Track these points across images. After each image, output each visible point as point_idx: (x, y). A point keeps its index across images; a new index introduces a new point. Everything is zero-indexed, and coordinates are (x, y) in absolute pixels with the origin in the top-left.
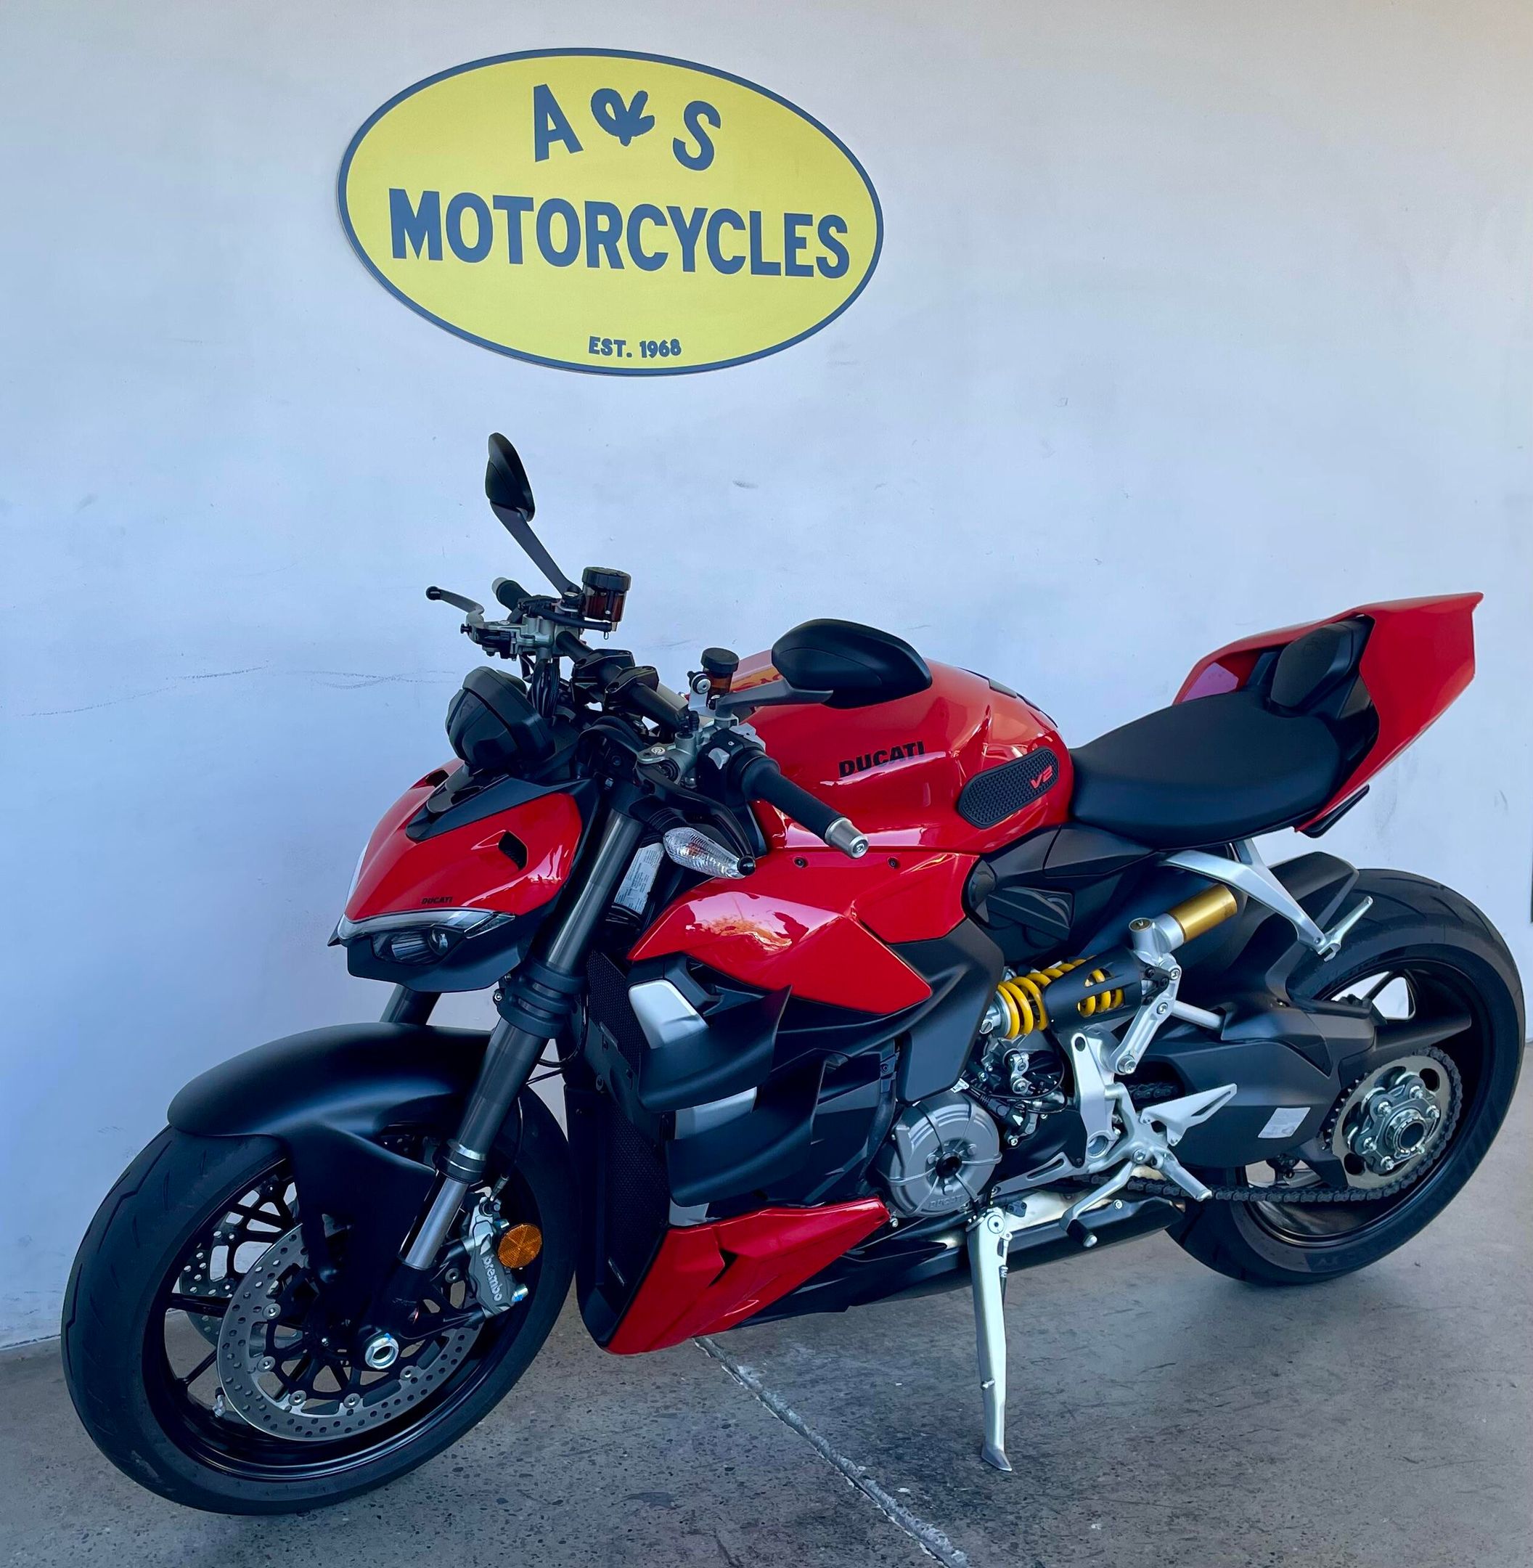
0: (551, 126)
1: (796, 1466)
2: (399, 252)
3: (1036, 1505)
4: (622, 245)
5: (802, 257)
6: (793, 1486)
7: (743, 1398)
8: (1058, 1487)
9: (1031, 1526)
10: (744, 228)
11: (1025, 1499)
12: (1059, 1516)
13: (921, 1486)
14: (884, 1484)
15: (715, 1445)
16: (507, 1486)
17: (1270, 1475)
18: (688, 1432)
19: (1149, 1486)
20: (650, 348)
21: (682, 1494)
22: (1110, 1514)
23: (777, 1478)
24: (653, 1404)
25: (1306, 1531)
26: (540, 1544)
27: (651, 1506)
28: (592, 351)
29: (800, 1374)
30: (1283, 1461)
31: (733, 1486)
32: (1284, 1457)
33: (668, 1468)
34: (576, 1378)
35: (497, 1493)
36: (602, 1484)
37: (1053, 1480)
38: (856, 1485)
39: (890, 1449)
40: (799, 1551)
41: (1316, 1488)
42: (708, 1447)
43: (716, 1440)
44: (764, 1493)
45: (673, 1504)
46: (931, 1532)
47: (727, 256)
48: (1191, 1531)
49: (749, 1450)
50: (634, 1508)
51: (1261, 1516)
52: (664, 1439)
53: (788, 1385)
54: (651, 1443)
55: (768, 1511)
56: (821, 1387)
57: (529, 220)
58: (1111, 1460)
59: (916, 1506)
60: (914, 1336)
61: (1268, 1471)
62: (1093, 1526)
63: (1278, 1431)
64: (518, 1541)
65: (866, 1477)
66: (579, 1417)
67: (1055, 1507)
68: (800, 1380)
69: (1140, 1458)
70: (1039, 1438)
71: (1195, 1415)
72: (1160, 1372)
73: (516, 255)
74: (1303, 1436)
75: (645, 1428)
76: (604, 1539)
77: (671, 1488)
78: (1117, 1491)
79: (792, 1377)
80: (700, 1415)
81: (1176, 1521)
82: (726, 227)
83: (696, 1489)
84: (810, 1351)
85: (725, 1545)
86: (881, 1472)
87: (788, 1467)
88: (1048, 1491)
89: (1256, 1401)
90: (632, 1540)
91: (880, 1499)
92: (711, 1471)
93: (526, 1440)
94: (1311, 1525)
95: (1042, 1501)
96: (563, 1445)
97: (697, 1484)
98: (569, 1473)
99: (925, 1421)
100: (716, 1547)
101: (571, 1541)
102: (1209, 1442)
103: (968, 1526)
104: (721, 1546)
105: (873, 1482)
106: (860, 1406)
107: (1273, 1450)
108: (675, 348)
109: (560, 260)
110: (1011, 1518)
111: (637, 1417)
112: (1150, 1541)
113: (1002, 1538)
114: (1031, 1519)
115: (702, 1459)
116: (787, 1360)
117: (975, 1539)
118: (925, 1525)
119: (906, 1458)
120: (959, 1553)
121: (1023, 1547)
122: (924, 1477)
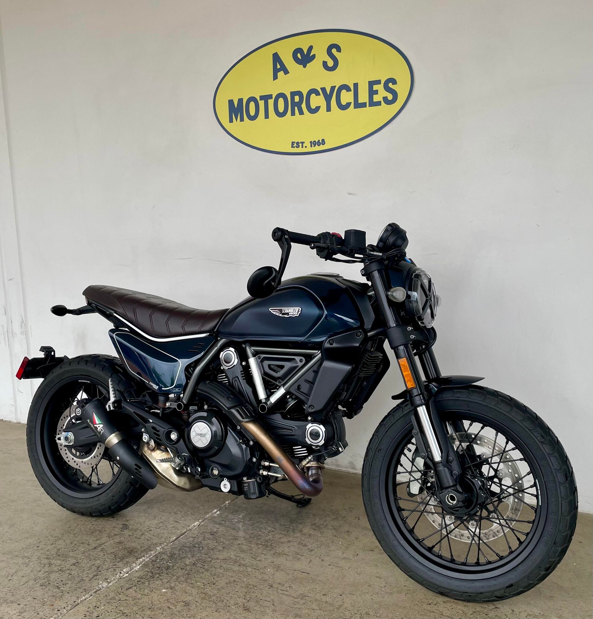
0: (279, 67)
2: (231, 121)
4: (304, 106)
5: (376, 98)
6: (148, 541)
7: (198, 518)
8: (185, 578)
10: (351, 91)
11: (172, 575)
14: (161, 552)
18: (168, 519)
19: (202, 592)
20: (313, 143)
22: (174, 591)
27: (120, 528)
28: (292, 147)
29: (222, 521)
31: (140, 534)
33: (144, 523)
37: (190, 576)
38: (158, 549)
43: (167, 523)
44: (139, 539)
45: (124, 530)
46: (137, 567)
47: (344, 103)
49: (165, 529)
50: (118, 526)
53: (213, 521)
55: (129, 542)
56: (217, 526)
57: (271, 102)
58: (215, 581)
62: (164, 590)
68: (218, 522)
73: (267, 116)
78: (193, 588)
80: (180, 517)
82: (344, 92)
84: (241, 517)
88: (181, 577)
91: (152, 554)
92: (147, 528)
95: (173, 578)
96: (152, 508)
97: (137, 529)
98: (136, 514)
103: (145, 571)
106: (211, 534)
108: (323, 142)
109: (282, 115)
110: (157, 576)
112: (162, 601)
114: (159, 579)
115: (153, 525)
116: (231, 516)
117: (137, 575)
118: (141, 565)
119: (182, 551)
120: (128, 575)
121: (139, 583)
122: (172, 556)
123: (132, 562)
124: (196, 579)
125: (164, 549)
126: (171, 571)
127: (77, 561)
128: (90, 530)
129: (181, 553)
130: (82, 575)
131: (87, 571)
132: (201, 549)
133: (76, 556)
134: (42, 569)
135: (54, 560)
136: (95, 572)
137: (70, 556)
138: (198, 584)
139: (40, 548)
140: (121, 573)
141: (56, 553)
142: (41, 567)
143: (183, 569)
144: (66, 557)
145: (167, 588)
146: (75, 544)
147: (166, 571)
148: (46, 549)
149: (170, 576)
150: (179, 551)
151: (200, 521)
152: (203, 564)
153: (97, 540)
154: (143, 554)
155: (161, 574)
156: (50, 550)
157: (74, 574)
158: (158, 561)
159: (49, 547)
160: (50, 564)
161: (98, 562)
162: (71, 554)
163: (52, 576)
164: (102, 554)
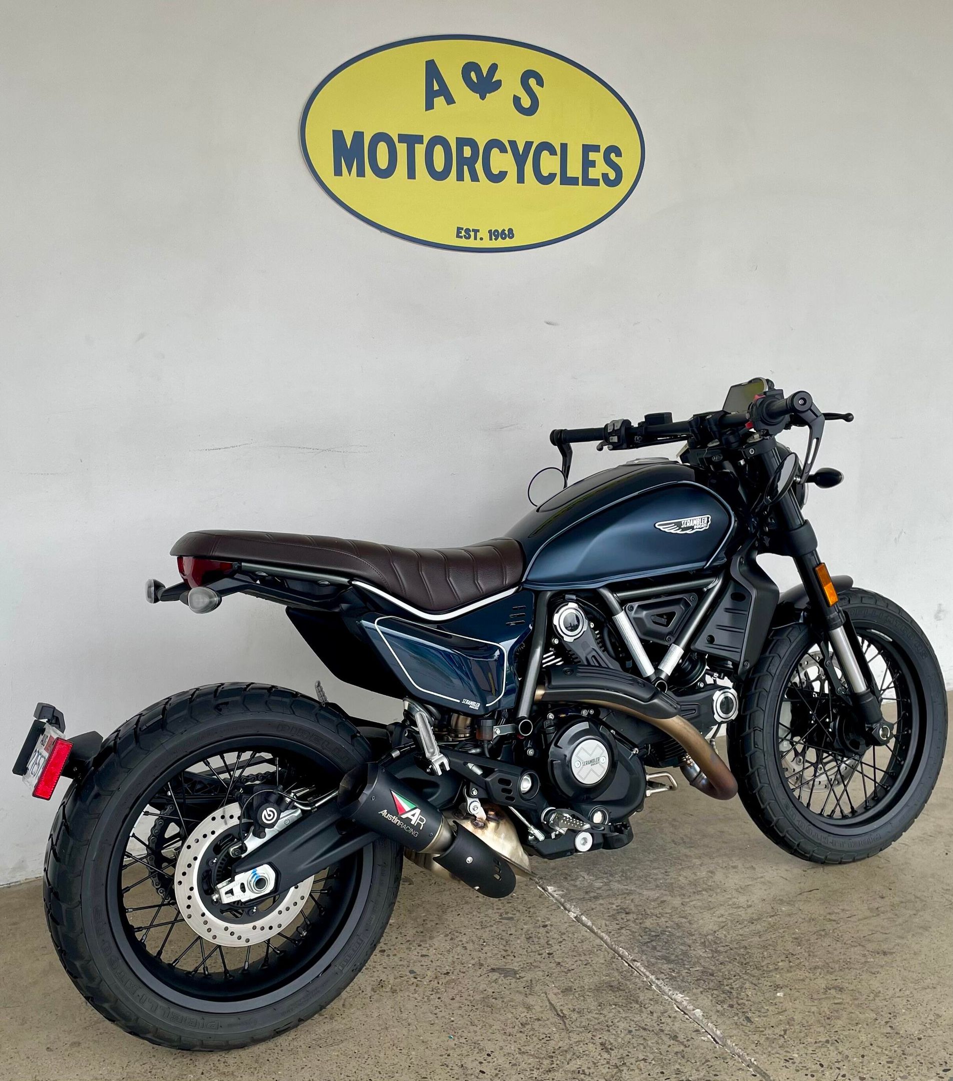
0: (436, 87)
1: (591, 952)
2: (338, 172)
3: (742, 980)
4: (479, 166)
5: (594, 173)
6: (591, 966)
7: (553, 907)
8: (754, 969)
9: (740, 994)
10: (556, 154)
11: (734, 976)
12: (756, 988)
13: (669, 967)
14: (647, 965)
15: (539, 938)
16: (415, 962)
17: (884, 963)
18: (522, 929)
19: (810, 969)
20: (494, 234)
21: (523, 969)
22: (788, 987)
23: (580, 960)
24: (498, 911)
25: (909, 999)
26: (439, 1000)
27: (505, 977)
28: (458, 236)
29: (587, 893)
30: (891, 953)
31: (553, 965)
32: (892, 951)
33: (512, 952)
34: (448, 893)
35: (408, 966)
36: (473, 962)
37: (751, 964)
38: (629, 965)
39: (648, 942)
40: (599, 1008)
41: (913, 972)
42: (536, 940)
43: (540, 935)
44: (573, 970)
45: (518, 976)
46: (679, 997)
47: (545, 173)
48: (839, 998)
49: (561, 942)
50: (494, 978)
51: (880, 989)
52: (507, 933)
53: (580, 899)
54: (500, 936)
55: (577, 981)
56: (601, 901)
57: (420, 150)
58: (785, 952)
59: (668, 980)
60: (655, 868)
61: (883, 960)
62: (778, 994)
63: (886, 934)
64: (426, 998)
65: (635, 961)
66: (452, 919)
67: (754, 982)
68: (587, 897)
69: (803, 950)
70: (739, 936)
71: (834, 923)
72: (810, 894)
73: (411, 174)
74: (902, 938)
75: (495, 926)
76: (478, 997)
77: (515, 966)
78: (791, 972)
79: (581, 894)
80: (528, 918)
81: (829, 991)
82: (545, 154)
83: (531, 966)
84: (591, 877)
85: (552, 1002)
86: (644, 957)
87: (587, 953)
88: (748, 971)
89: (871, 914)
90: (496, 999)
91: (645, 975)
92: (539, 954)
93: (422, 932)
94: (911, 995)
95: (745, 978)
96: (445, 936)
97: (531, 963)
98: (451, 955)
99: (667, 925)
100: (548, 1004)
101: (458, 998)
102: (845, 941)
103: (702, 993)
104: (550, 1003)
105: (639, 964)
106: (626, 914)
107: (885, 947)
108: (511, 234)
109: (440, 176)
110: (727, 988)
111: (488, 919)
112: (814, 1004)
113: (723, 1002)
114: (739, 989)
115: (532, 947)
116: (578, 883)
117: (707, 1002)
121: (737, 1007)
124: (766, 962)
145: (776, 990)
147: (718, 978)
149: (736, 979)
155: (726, 984)
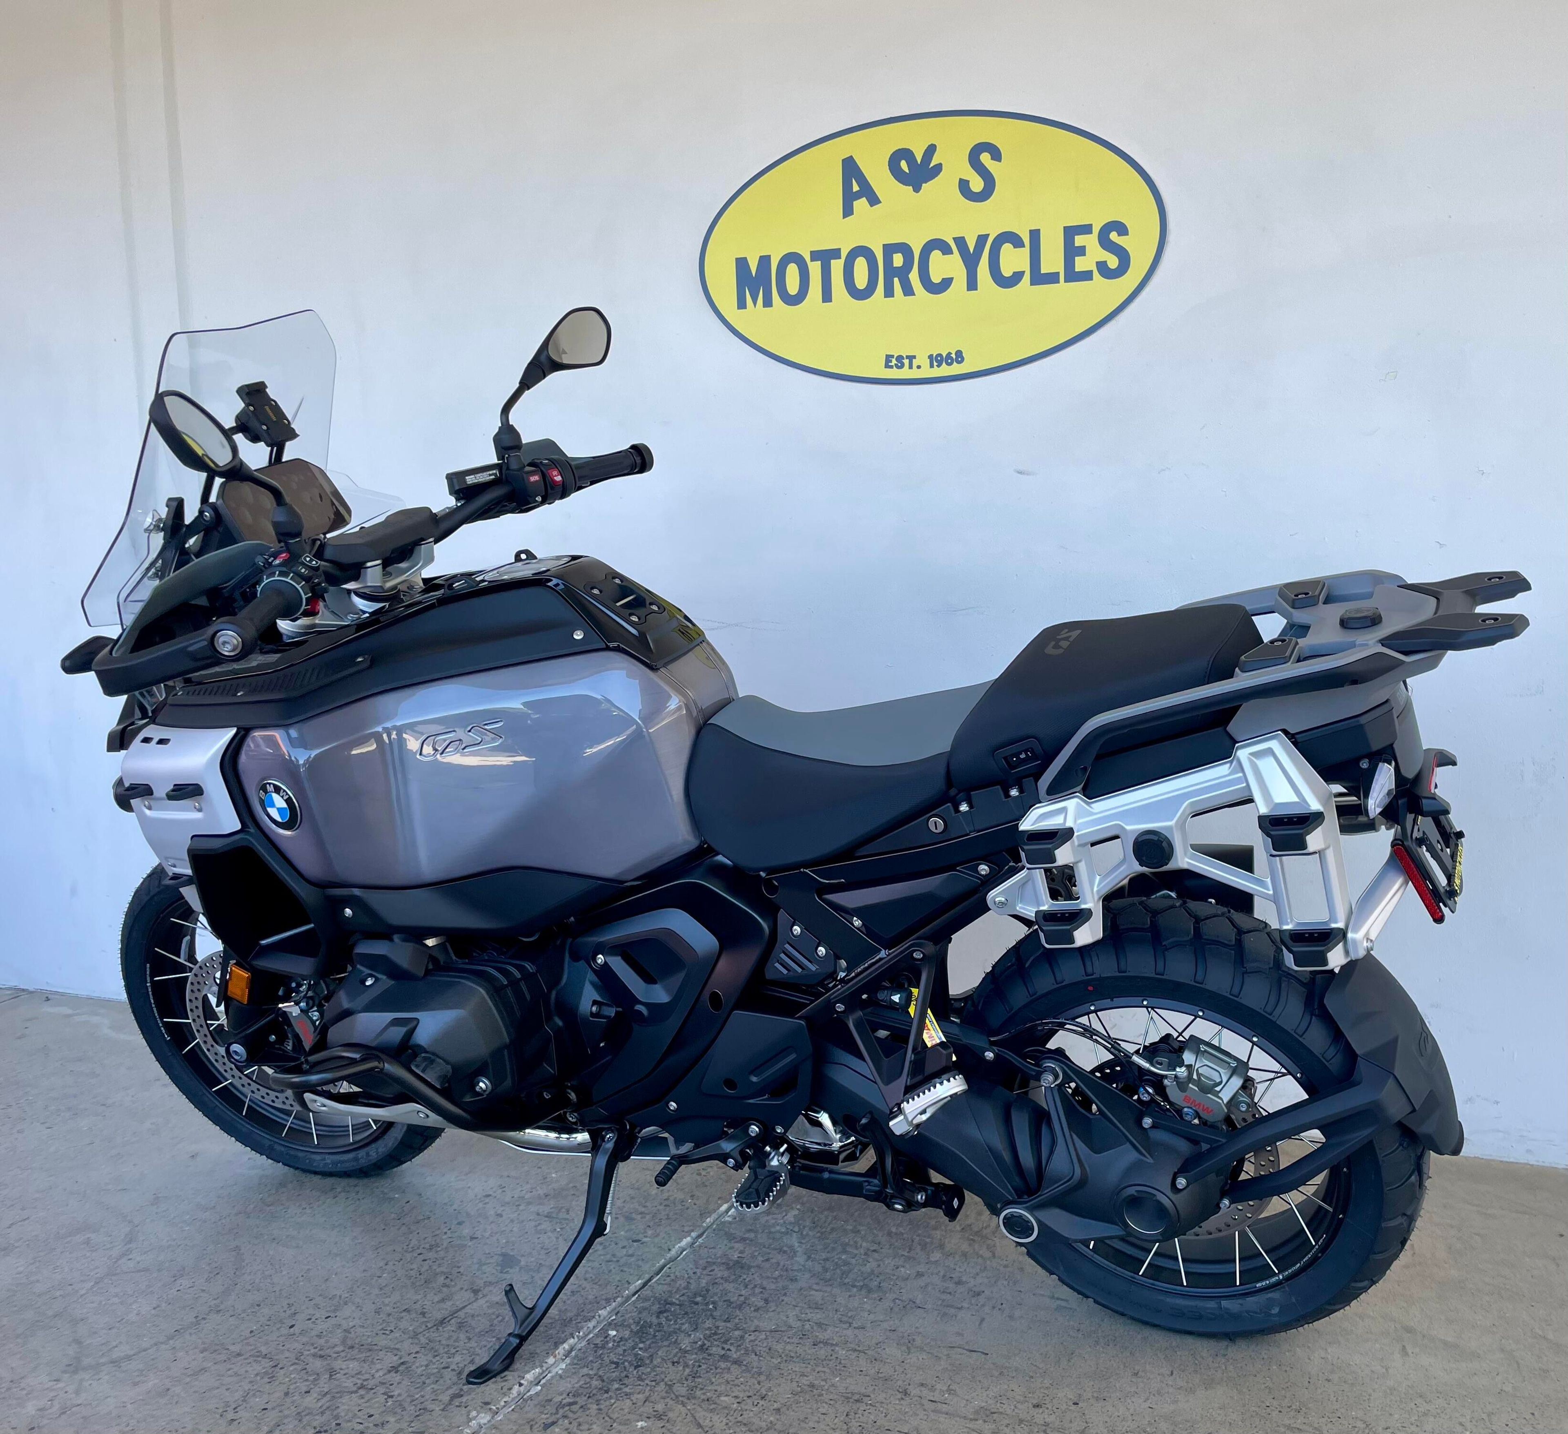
0: (856, 188)
1: (605, 1284)
7: (688, 1229)
10: (1022, 246)
14: (614, 1323)
20: (937, 359)
28: (886, 366)
45: (507, 1269)
47: (1007, 271)
56: (738, 1245)
57: (837, 267)
77: (528, 1260)
78: (712, 1412)
88: (677, 1385)
99: (735, 1298)
105: (612, 1318)
108: (959, 357)
109: (862, 295)
116: (767, 1218)
117: (566, 1386)
118: (568, 1360)
119: (665, 1315)
120: (539, 1388)
121: (575, 1408)
122: (641, 1332)
123: (544, 1353)
124: (716, 1388)
125: (618, 1312)
126: (649, 1370)
127: (400, 1358)
128: (420, 1274)
129: (663, 1320)
130: (423, 1396)
131: (433, 1386)
132: (711, 1307)
133: (397, 1346)
134: (312, 1386)
135: (339, 1362)
136: (455, 1388)
137: (379, 1348)
138: (724, 1401)
139: (296, 1330)
140: (521, 1385)
141: (344, 1342)
142: (307, 1380)
143: (678, 1363)
144: (370, 1350)
145: (648, 1418)
146: (389, 1315)
147: (635, 1372)
148: (314, 1333)
149: (649, 1383)
150: (658, 1317)
151: (694, 1234)
152: (725, 1346)
153: (443, 1300)
154: (569, 1330)
155: (626, 1381)
156: (325, 1333)
157: (399, 1395)
158: (610, 1345)
159: (322, 1326)
160: (332, 1373)
161: (458, 1358)
162: (383, 1341)
163: (343, 1404)
164: (462, 1336)
